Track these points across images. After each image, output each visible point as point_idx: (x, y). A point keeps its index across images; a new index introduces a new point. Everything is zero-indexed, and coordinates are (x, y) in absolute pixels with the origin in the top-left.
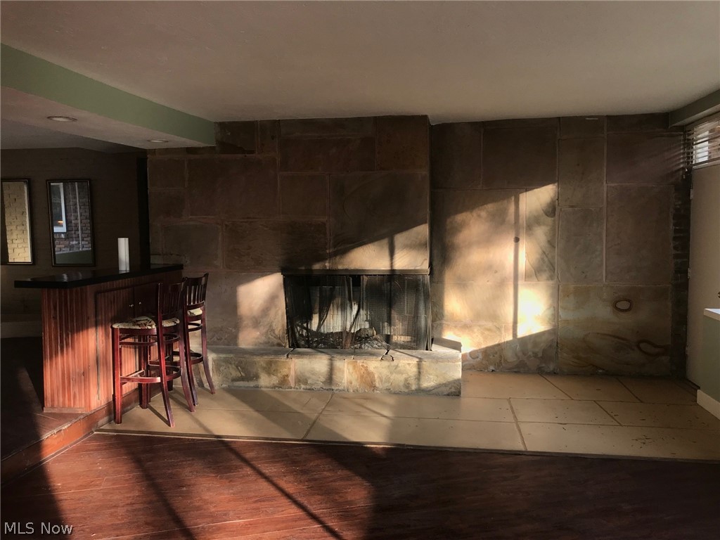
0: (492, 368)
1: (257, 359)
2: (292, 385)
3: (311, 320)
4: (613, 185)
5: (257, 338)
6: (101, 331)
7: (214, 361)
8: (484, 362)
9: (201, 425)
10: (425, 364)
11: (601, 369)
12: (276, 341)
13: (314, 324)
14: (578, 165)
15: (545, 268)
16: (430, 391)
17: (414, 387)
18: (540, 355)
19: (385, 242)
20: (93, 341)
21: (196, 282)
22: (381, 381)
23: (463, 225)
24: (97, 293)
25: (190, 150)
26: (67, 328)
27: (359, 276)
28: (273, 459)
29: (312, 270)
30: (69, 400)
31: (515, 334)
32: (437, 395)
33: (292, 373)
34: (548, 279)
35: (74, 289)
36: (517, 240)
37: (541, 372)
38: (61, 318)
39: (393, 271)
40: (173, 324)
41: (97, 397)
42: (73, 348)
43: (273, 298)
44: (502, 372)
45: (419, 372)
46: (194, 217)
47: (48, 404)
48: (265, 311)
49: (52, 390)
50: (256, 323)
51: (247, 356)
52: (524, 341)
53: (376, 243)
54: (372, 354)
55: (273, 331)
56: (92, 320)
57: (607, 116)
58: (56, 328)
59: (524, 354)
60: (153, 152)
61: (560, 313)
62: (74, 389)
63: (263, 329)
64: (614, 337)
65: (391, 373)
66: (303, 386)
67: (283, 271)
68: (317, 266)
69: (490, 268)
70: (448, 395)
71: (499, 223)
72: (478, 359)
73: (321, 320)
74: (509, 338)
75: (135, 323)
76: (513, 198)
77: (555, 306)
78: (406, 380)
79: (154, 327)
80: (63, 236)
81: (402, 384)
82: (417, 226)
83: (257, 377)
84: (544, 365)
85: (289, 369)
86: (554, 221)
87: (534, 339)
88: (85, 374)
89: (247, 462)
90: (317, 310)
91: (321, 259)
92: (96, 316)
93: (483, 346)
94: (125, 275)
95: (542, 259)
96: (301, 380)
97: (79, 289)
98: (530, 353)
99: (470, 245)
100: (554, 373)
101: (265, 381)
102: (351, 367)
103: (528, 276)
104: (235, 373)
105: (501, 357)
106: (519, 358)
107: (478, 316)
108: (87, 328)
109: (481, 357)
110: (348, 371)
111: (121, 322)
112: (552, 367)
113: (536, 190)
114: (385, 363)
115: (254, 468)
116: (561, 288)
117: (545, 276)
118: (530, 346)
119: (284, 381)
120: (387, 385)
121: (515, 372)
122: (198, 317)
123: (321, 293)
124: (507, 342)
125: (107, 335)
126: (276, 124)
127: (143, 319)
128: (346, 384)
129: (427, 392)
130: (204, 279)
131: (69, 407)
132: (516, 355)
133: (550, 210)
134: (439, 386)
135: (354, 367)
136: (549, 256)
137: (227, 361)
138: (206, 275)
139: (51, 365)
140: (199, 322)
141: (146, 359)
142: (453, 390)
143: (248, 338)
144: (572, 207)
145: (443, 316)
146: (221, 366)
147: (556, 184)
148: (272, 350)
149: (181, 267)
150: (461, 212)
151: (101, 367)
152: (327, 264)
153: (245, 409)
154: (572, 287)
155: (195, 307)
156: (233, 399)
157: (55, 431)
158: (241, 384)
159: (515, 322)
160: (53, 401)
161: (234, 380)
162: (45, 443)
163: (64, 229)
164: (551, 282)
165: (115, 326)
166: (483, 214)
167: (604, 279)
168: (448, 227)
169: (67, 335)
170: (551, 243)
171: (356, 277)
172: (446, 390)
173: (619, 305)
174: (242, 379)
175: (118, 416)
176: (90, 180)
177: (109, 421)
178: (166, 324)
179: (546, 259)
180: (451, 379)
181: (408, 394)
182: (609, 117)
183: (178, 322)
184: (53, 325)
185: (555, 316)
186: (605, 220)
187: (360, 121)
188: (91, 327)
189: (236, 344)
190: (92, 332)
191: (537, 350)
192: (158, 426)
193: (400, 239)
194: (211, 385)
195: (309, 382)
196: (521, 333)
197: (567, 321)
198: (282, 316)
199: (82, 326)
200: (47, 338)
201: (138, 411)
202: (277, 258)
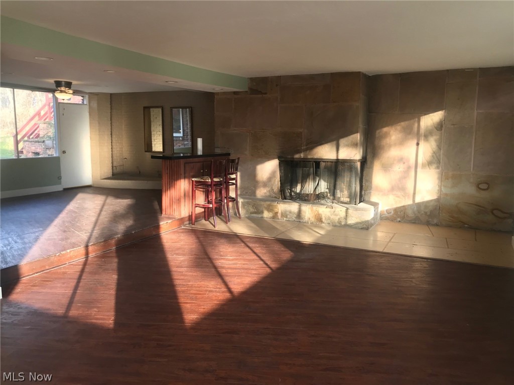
0: (399, 219)
1: (262, 203)
2: (280, 217)
3: (297, 187)
4: (481, 111)
5: (265, 193)
6: (187, 181)
7: (242, 203)
8: (395, 216)
9: (229, 228)
10: (350, 211)
11: (466, 224)
12: (274, 195)
13: (298, 189)
14: (458, 99)
15: (435, 161)
16: (352, 226)
17: (343, 224)
18: (428, 214)
19: (335, 143)
20: (183, 185)
21: (233, 161)
22: (326, 219)
23: (386, 135)
24: (185, 163)
25: (235, 93)
26: (172, 179)
27: (319, 162)
28: (255, 242)
29: (293, 158)
30: (172, 211)
31: (414, 201)
32: (356, 228)
33: (280, 212)
34: (436, 169)
35: (175, 161)
36: (418, 144)
37: (428, 224)
38: (170, 174)
39: (338, 160)
40: (219, 180)
41: (185, 210)
42: (174, 187)
43: (274, 173)
44: (405, 222)
45: (346, 216)
46: (236, 128)
47: (164, 213)
48: (270, 179)
49: (165, 206)
50: (265, 185)
51: (258, 201)
52: (419, 205)
53: (329, 144)
54: (322, 204)
55: (273, 190)
56: (183, 175)
57: (480, 68)
58: (167, 178)
59: (419, 212)
60: (218, 94)
61: (443, 189)
62: (175, 207)
63: (268, 189)
64: (476, 205)
65: (331, 215)
66: (285, 219)
67: (279, 158)
68: (297, 156)
69: (401, 160)
70: (362, 229)
71: (409, 133)
72: (391, 214)
73: (302, 187)
74: (410, 202)
75: (202, 179)
76: (417, 119)
77: (440, 184)
78: (339, 219)
79: (210, 180)
80: (181, 139)
81: (336, 221)
82: (352, 134)
83: (262, 212)
84: (430, 220)
85: (278, 209)
86: (441, 133)
87: (425, 204)
88: (179, 200)
89: (243, 242)
90: (300, 181)
91: (299, 152)
92: (185, 174)
93: (395, 206)
94: (200, 156)
95: (433, 156)
96: (284, 215)
97: (177, 160)
98: (423, 212)
99: (390, 146)
100: (437, 225)
101: (266, 215)
102: (310, 210)
103: (423, 166)
104: (252, 210)
105: (405, 213)
106: (415, 215)
107: (392, 189)
108: (181, 179)
109: (393, 212)
110: (308, 211)
111: (195, 177)
112: (435, 221)
113: (431, 115)
114: (328, 210)
115: (245, 244)
116: (443, 174)
117: (434, 166)
118: (422, 208)
119: (275, 216)
120: (329, 221)
121: (413, 223)
122: (233, 179)
123: (302, 172)
124: (409, 205)
125: (190, 184)
126: (279, 78)
127: (205, 177)
128: (307, 220)
129: (350, 226)
130: (237, 160)
131: (172, 215)
132: (414, 212)
133: (439, 126)
134: (357, 223)
135: (312, 210)
136: (438, 155)
137: (248, 203)
138: (239, 158)
139: (165, 195)
140: (234, 182)
141: (208, 197)
142: (365, 226)
143: (261, 192)
144: (453, 125)
145: (371, 187)
146: (245, 205)
147: (444, 111)
148: (271, 199)
149: (229, 154)
150: (385, 127)
151: (186, 198)
152: (302, 155)
153: (253, 225)
154: (450, 173)
155: (232, 174)
156: (249, 221)
157: (165, 222)
158: (255, 215)
159: (414, 194)
160: (166, 211)
161: (251, 213)
162: (161, 226)
163: (181, 135)
164: (438, 170)
165: (193, 179)
166: (399, 128)
167: (472, 170)
168: (377, 136)
169: (172, 182)
170: (439, 147)
171: (317, 163)
172: (360, 226)
173: (481, 186)
174: (255, 213)
175: (193, 221)
176: (191, 107)
177: (189, 224)
178: (216, 180)
179: (435, 157)
180: (364, 220)
181: (340, 227)
182: (481, 69)
183: (222, 179)
184: (166, 177)
185: (440, 190)
186: (474, 134)
187: (323, 76)
188: (182, 179)
189: (255, 196)
190: (182, 181)
191: (427, 211)
192: (210, 227)
193: (343, 141)
194: (239, 214)
195: (288, 216)
196: (418, 199)
197: (446, 194)
198: (278, 182)
199: (178, 178)
200: (164, 183)
201: (203, 221)
202: (277, 151)
